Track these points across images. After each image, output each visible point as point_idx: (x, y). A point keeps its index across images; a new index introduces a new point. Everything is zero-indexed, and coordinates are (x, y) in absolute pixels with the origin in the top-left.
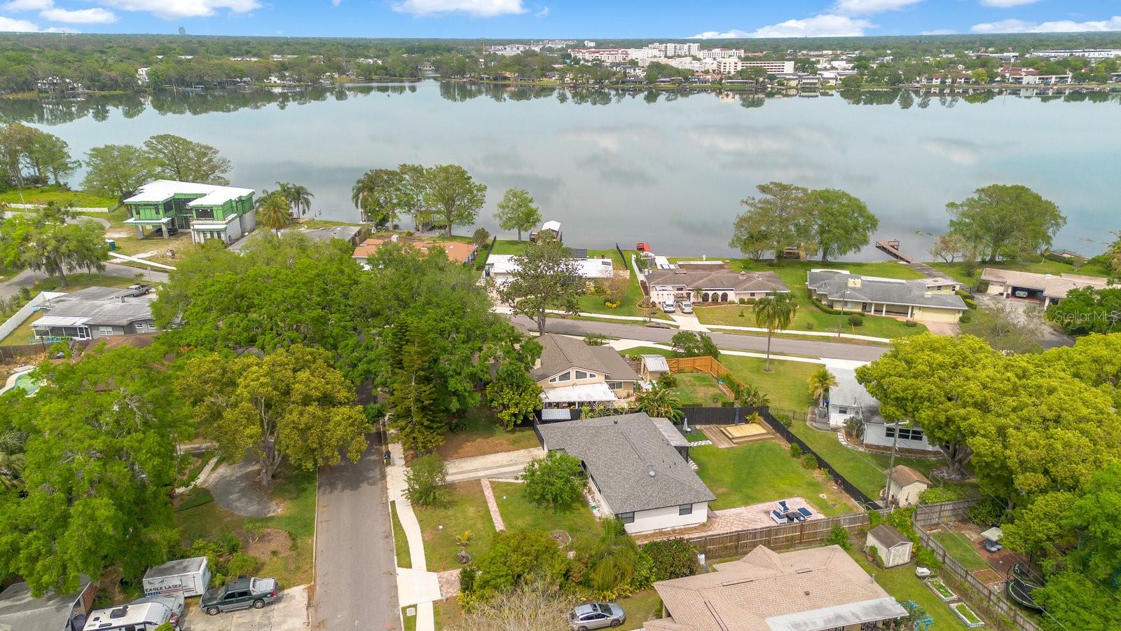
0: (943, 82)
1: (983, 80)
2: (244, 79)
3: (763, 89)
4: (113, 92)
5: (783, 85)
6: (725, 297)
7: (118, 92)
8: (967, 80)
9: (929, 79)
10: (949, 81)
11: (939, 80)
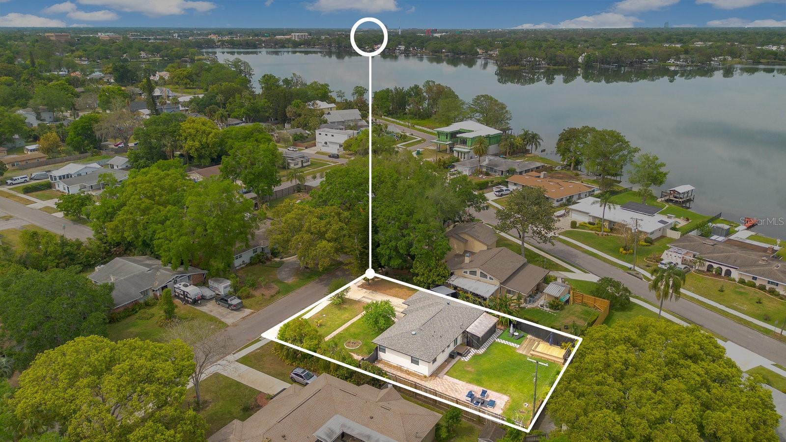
2: (649, 60)
4: (560, 67)
6: (728, 273)
7: (564, 67)
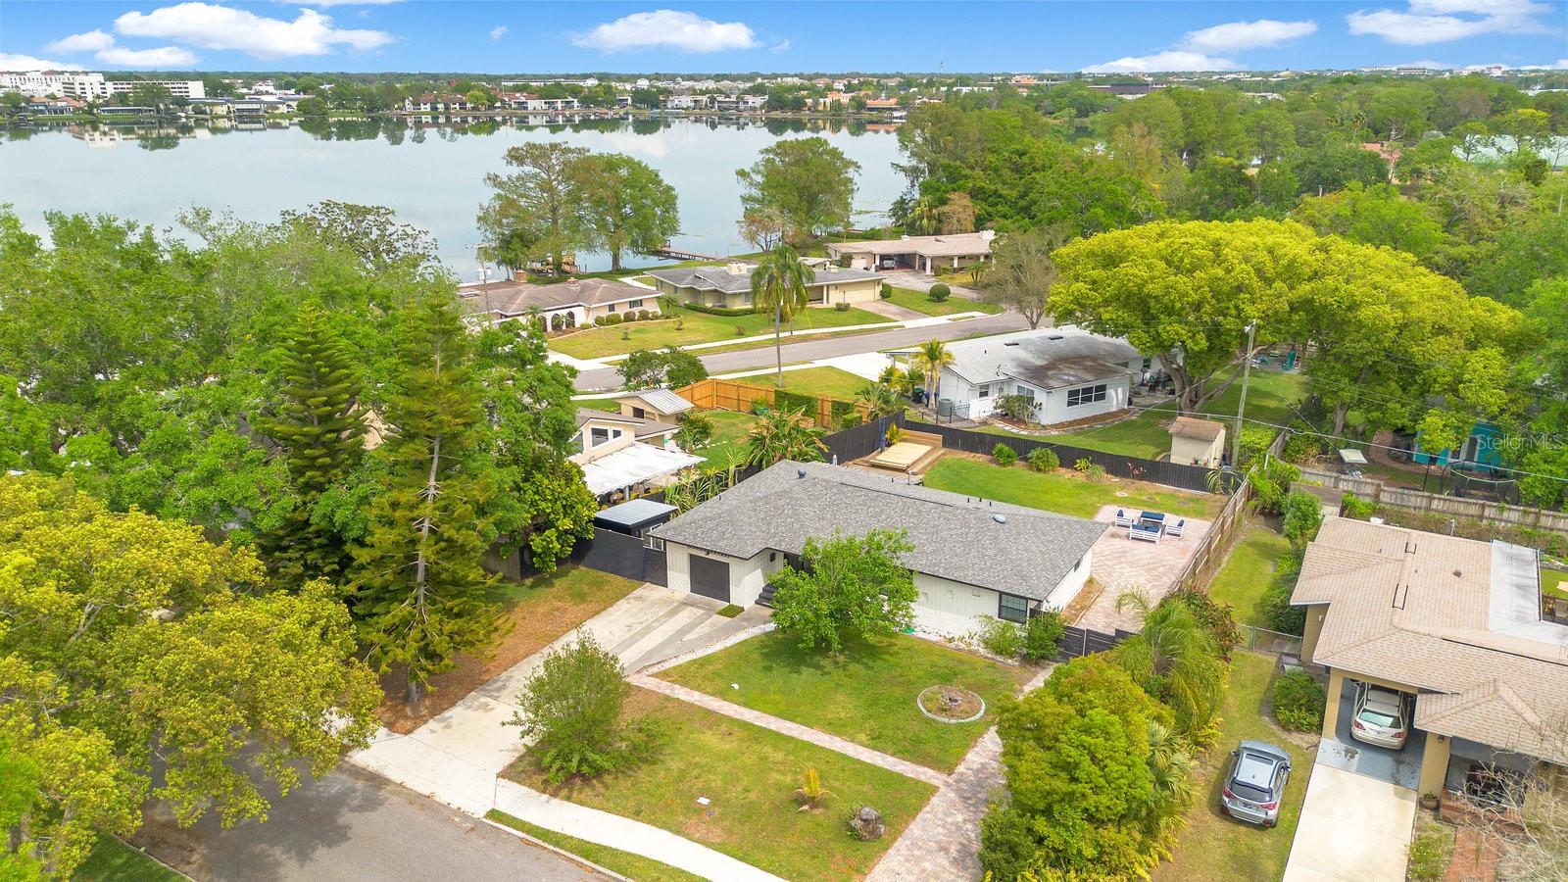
0: (433, 108)
1: (483, 104)
3: (173, 120)
5: (204, 113)
8: (463, 105)
9: (416, 104)
10: (441, 106)
11: (428, 105)
